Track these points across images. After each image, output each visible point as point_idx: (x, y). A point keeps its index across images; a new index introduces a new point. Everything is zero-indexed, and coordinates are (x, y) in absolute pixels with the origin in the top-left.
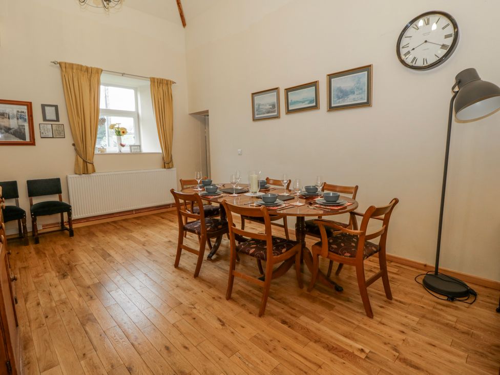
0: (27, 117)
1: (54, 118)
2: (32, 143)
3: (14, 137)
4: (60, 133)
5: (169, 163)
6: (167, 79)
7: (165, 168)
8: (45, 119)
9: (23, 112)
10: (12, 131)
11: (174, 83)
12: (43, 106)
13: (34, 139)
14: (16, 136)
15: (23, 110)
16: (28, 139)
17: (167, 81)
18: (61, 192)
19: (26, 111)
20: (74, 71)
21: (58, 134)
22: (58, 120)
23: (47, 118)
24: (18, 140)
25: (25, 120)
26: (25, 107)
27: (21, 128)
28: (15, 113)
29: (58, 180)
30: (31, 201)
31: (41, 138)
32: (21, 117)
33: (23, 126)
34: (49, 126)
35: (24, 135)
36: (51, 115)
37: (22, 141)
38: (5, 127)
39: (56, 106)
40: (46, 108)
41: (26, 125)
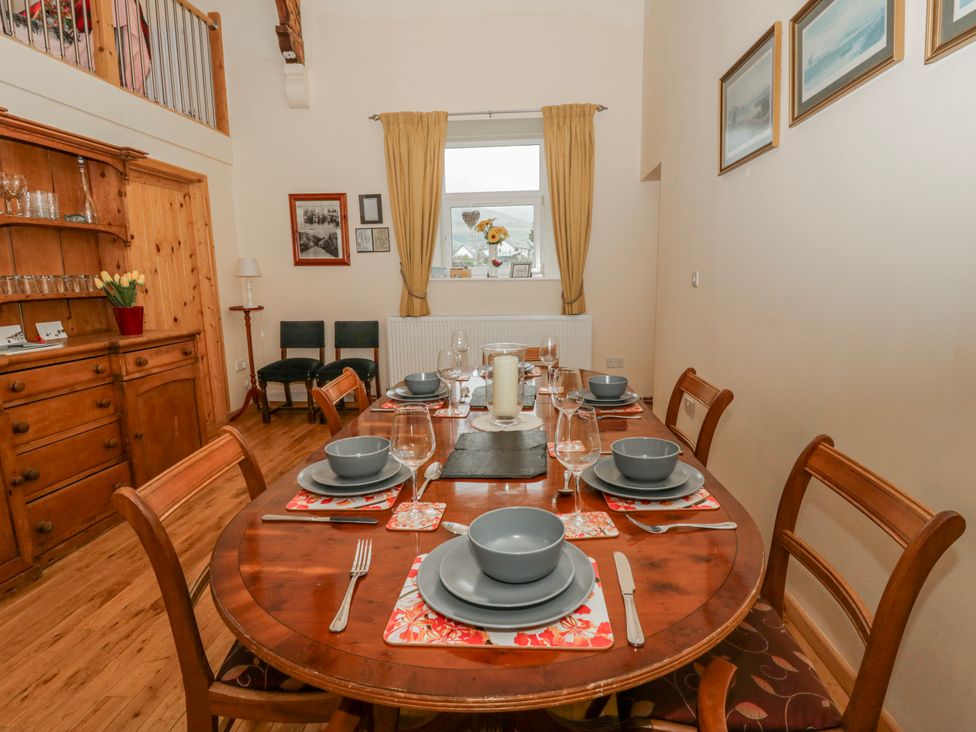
0: (339, 220)
1: (376, 218)
2: (344, 263)
3: (324, 251)
4: (384, 244)
5: (571, 303)
6: (583, 102)
7: (564, 313)
8: (363, 221)
9: (335, 211)
10: (321, 243)
11: (601, 108)
12: (361, 198)
13: (349, 256)
14: (327, 251)
15: (334, 208)
16: (340, 257)
17: (583, 107)
19: (338, 209)
20: (401, 126)
21: (380, 246)
22: (380, 221)
23: (367, 219)
24: (328, 257)
25: (338, 225)
26: (337, 203)
27: (333, 237)
28: (326, 213)
29: (375, 324)
30: (338, 355)
31: (359, 252)
32: (333, 220)
33: (335, 234)
34: (369, 232)
35: (336, 249)
36: (371, 213)
37: (333, 258)
38: (314, 237)
39: (378, 197)
40: (366, 201)
41: (339, 232)
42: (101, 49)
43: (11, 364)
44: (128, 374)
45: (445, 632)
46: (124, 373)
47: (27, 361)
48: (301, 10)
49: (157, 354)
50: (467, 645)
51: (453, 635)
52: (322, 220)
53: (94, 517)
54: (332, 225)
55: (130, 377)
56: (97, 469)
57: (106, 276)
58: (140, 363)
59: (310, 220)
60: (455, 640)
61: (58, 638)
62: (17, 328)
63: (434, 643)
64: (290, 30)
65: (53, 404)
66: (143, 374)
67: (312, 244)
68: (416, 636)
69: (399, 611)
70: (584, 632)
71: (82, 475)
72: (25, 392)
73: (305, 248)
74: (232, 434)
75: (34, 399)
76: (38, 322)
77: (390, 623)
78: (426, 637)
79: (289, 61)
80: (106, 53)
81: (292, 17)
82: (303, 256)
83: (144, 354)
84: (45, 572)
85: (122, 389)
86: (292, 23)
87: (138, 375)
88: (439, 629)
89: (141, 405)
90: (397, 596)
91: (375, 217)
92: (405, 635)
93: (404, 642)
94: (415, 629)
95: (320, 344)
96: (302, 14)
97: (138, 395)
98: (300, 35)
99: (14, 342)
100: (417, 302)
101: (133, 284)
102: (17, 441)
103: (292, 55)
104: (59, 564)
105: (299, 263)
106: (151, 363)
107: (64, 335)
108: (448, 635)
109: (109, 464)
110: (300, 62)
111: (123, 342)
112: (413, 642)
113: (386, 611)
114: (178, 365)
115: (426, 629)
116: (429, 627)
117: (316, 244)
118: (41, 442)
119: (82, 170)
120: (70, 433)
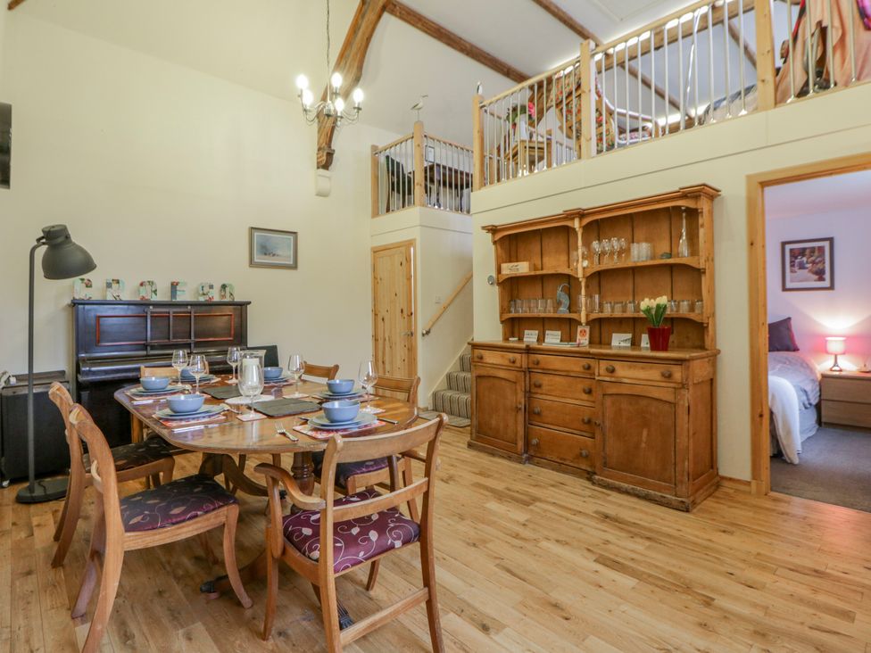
44: (599, 375)
46: (597, 374)
49: (630, 367)
53: (565, 460)
55: (601, 378)
56: (575, 432)
58: (611, 371)
62: (629, 336)
66: (612, 379)
71: (570, 431)
72: (539, 366)
75: (546, 372)
87: (608, 379)
97: (606, 394)
106: (621, 373)
109: (585, 434)
114: (654, 384)
118: (548, 398)
119: (684, 215)
120: (563, 400)
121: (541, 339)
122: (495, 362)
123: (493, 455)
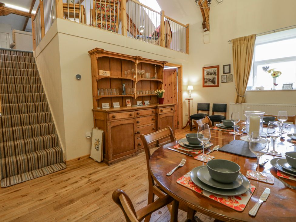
0: (217, 73)
2: (218, 86)
4: (230, 79)
8: (224, 73)
9: (215, 71)
10: (211, 80)
13: (219, 84)
14: (212, 83)
15: (215, 70)
16: (216, 84)
18: (226, 112)
19: (216, 70)
20: (238, 42)
21: (229, 80)
22: (230, 73)
23: (225, 72)
24: (212, 84)
25: (216, 75)
26: (216, 68)
27: (214, 79)
28: (213, 72)
29: (226, 105)
30: (213, 113)
31: (222, 83)
32: (215, 74)
33: (215, 77)
34: (226, 76)
35: (215, 82)
36: (227, 70)
37: (214, 85)
38: (209, 79)
39: (230, 65)
40: (225, 67)
41: (216, 77)
42: (162, 40)
43: (138, 109)
45: (192, 186)
47: (141, 108)
48: (210, 17)
49: (165, 109)
50: (196, 191)
51: (193, 187)
52: (211, 74)
54: (214, 75)
55: (159, 114)
57: (157, 90)
58: (161, 111)
59: (208, 74)
60: (193, 189)
61: (137, 168)
62: (141, 102)
63: (188, 187)
64: (206, 23)
65: (144, 118)
66: (162, 113)
67: (208, 81)
68: (184, 183)
69: (184, 177)
70: (234, 204)
72: (139, 115)
73: (206, 82)
74: (169, 128)
75: (142, 116)
76: (145, 100)
77: (180, 179)
78: (186, 185)
79: (205, 31)
80: (163, 41)
81: (207, 19)
82: (205, 85)
83: (162, 109)
84: (139, 154)
85: (157, 117)
86: (206, 20)
87: (161, 114)
88: (191, 184)
89: (161, 121)
90: (185, 174)
91: (228, 71)
92: (182, 182)
93: (181, 184)
94: (185, 182)
95: (208, 110)
96: (210, 18)
97: (160, 119)
98: (209, 23)
99: (140, 104)
100: (240, 99)
101: (162, 92)
102: (137, 125)
103: (206, 29)
104: (141, 153)
105: (204, 86)
106: (164, 111)
107: (149, 104)
108: (192, 187)
110: (208, 31)
111: (159, 106)
112: (183, 184)
113: (181, 175)
114: (170, 112)
115: (188, 183)
116: (189, 183)
117: (209, 81)
118: (141, 126)
119: (156, 67)
120: (147, 125)
121: (112, 106)
122: (122, 118)
123: (124, 159)
